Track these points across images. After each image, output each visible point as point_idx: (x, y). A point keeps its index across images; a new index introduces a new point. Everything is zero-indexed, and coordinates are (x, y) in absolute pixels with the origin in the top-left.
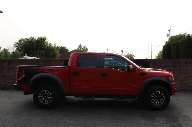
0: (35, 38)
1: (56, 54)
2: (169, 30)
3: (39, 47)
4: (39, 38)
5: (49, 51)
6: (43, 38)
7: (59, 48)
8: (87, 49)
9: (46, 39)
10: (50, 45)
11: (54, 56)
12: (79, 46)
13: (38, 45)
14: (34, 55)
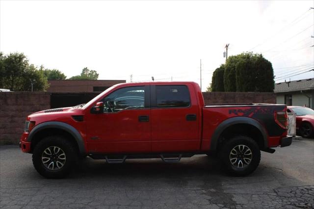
0: (3, 56)
1: (43, 84)
2: (227, 46)
3: (12, 71)
4: (11, 54)
5: (31, 78)
6: (19, 56)
7: (50, 73)
8: (97, 75)
9: (25, 57)
10: (32, 67)
11: (39, 86)
12: (84, 70)
13: (9, 66)
14: (3, 84)
